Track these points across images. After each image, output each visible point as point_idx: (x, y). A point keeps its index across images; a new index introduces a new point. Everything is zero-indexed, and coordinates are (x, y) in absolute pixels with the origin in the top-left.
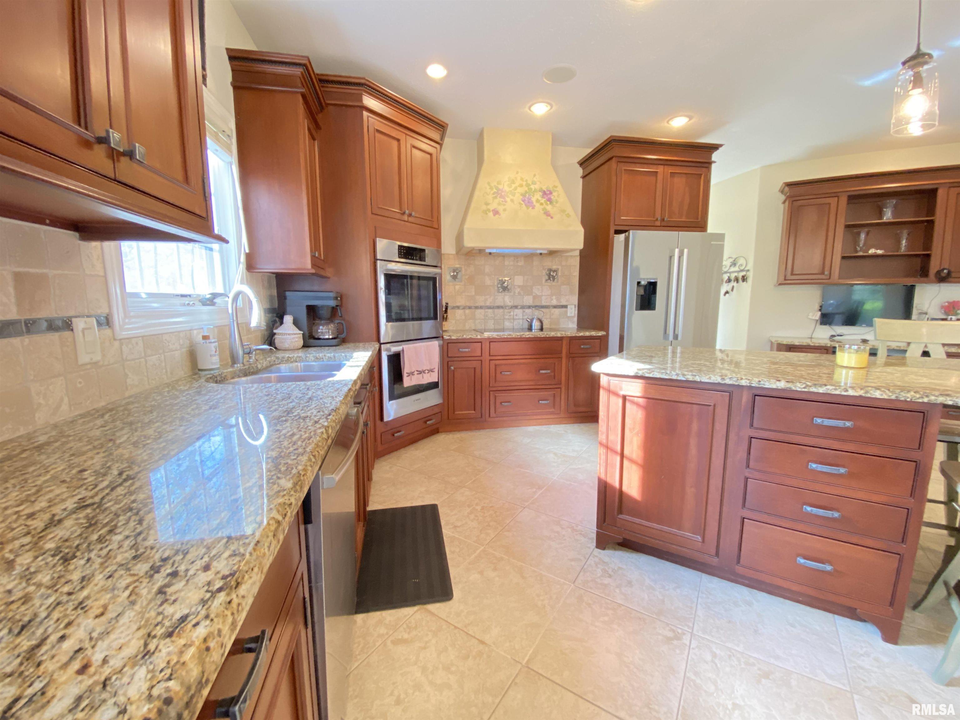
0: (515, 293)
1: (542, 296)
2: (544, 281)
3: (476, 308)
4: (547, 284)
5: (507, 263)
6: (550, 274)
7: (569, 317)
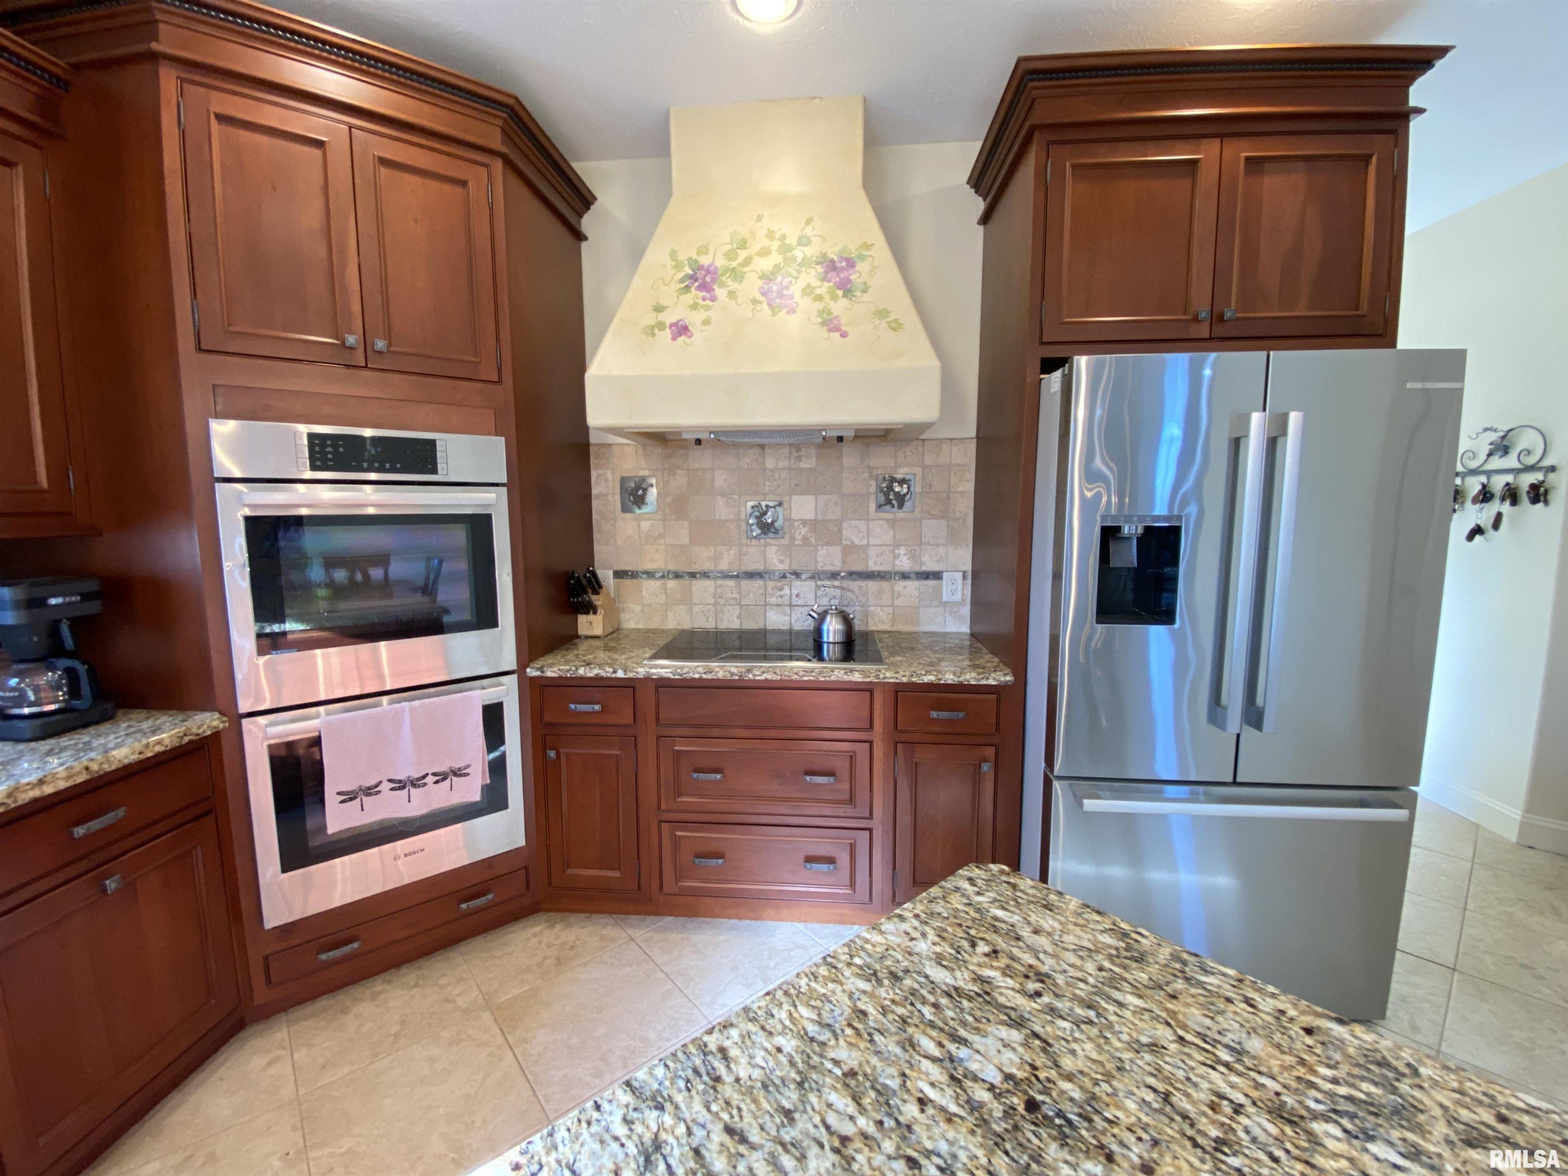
0: (793, 538)
1: (868, 546)
2: (873, 506)
3: (693, 575)
4: (882, 515)
5: (770, 463)
6: (890, 488)
7: (946, 603)
